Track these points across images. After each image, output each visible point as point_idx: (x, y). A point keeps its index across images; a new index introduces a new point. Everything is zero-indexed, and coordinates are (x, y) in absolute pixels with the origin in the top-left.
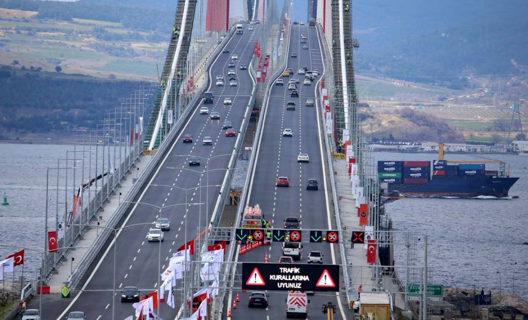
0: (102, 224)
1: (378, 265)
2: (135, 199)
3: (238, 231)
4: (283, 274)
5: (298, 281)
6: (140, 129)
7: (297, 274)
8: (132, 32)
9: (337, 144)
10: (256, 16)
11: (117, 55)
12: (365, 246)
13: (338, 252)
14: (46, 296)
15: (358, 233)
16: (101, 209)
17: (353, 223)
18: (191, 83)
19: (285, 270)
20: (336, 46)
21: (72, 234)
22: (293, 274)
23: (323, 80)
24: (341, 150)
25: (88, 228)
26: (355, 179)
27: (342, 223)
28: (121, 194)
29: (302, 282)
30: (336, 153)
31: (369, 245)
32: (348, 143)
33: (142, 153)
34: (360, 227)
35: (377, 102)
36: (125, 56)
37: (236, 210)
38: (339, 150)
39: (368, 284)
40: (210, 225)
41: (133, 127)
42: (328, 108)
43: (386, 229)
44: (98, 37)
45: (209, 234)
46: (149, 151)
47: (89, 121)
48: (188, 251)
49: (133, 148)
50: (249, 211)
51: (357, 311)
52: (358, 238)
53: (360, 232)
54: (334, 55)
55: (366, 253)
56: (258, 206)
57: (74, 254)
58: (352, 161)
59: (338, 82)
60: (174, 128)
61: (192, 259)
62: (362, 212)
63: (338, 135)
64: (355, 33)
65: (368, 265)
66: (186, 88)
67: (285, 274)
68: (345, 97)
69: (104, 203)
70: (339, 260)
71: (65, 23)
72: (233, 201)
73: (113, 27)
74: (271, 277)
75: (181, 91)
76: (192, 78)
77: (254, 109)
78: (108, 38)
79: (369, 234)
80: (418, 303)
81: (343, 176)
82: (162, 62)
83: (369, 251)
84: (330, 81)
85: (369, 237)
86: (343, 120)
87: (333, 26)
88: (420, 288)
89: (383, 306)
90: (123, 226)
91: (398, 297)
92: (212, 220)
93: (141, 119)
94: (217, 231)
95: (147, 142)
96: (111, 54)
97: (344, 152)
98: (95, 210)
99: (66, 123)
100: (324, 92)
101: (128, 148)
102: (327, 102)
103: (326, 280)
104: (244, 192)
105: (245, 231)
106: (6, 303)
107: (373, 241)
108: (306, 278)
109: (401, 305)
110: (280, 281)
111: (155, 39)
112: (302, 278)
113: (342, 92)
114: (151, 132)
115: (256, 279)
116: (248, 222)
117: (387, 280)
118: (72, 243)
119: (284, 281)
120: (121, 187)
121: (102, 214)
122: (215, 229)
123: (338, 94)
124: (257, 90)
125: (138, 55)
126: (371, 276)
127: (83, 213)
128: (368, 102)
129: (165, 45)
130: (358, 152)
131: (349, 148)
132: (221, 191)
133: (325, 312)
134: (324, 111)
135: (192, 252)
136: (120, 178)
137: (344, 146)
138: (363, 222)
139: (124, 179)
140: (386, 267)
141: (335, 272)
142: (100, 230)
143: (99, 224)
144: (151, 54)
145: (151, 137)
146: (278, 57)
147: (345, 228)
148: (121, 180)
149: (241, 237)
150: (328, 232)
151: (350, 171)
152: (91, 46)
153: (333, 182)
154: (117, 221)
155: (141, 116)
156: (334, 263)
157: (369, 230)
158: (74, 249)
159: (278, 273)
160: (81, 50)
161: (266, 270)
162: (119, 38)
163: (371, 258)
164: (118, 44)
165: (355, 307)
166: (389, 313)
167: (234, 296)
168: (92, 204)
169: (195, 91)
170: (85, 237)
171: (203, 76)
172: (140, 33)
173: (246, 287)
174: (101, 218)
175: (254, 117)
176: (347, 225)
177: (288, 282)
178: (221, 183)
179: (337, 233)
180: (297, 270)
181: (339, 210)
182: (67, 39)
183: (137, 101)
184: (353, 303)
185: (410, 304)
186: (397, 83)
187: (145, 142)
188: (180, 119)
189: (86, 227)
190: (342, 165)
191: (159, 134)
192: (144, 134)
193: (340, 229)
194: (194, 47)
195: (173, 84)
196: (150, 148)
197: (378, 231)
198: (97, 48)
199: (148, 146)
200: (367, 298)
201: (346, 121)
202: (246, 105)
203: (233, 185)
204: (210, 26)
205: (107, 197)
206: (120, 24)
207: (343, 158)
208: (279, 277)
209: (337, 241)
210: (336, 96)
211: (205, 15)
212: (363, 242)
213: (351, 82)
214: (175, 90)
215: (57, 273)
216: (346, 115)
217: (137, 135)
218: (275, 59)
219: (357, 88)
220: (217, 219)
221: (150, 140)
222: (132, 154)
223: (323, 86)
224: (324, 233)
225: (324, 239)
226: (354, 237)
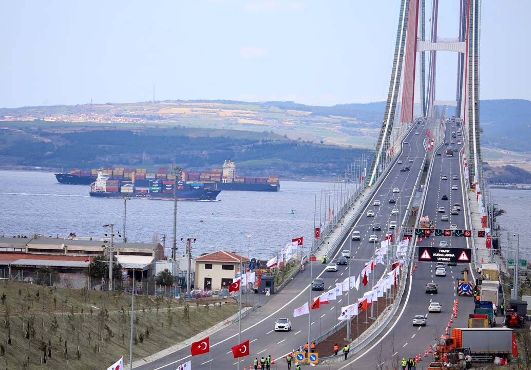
0: (344, 225)
1: (492, 249)
2: (362, 212)
3: (417, 230)
4: (440, 253)
5: (448, 257)
6: (364, 174)
7: (448, 253)
8: (361, 123)
9: (471, 184)
10: (428, 115)
11: (353, 135)
12: (485, 239)
13: (470, 242)
14: (315, 262)
15: (481, 232)
16: (343, 217)
17: (479, 226)
18: (392, 150)
19: (442, 251)
20: (471, 132)
21: (328, 229)
22: (446, 253)
23: (464, 149)
24: (473, 187)
25: (336, 227)
26: (480, 203)
27: (473, 227)
28: (354, 209)
29: (451, 257)
30: (470, 189)
31: (487, 239)
32: (477, 183)
33: (365, 187)
34: (483, 229)
35: (493, 162)
36: (357, 135)
37: (416, 218)
38: (472, 187)
39: (486, 259)
40: (402, 226)
41: (361, 173)
42: (466, 164)
43: (496, 230)
44: (343, 126)
45: (401, 231)
47: (338, 170)
48: (390, 240)
49: (361, 185)
50: (422, 219)
51: (480, 273)
52: (482, 234)
53: (483, 232)
54: (470, 136)
55: (485, 242)
56: (427, 216)
57: (328, 240)
58: (479, 193)
59: (471, 151)
60: (383, 174)
61: (392, 244)
62: (484, 220)
63: (471, 179)
64: (481, 124)
65: (487, 249)
66: (389, 153)
67: (442, 253)
68: (475, 159)
69: (345, 214)
70: (471, 245)
71: (326, 118)
72: (414, 214)
73: (351, 120)
74: (434, 255)
75: (387, 155)
76: (393, 147)
77: (426, 165)
78: (348, 126)
79: (487, 232)
80: (513, 269)
81: (474, 201)
82: (377, 139)
83: (487, 242)
84: (467, 150)
85: (487, 234)
86: (474, 171)
87: (469, 121)
88: (514, 262)
89: (494, 271)
90: (355, 226)
91: (503, 266)
92: (403, 224)
93: (365, 169)
94: (405, 230)
95: (368, 181)
96: (350, 134)
97: (474, 188)
98: (340, 217)
99: (325, 171)
100: (464, 156)
101: (358, 185)
102: (465, 162)
103: (463, 257)
104: (420, 208)
105: (420, 230)
106: (294, 265)
107: (489, 236)
108: (453, 255)
109: (504, 271)
110: (439, 257)
111: (374, 127)
112: (450, 255)
113: (473, 156)
114: (370, 176)
115: (426, 255)
116: (422, 225)
117: (497, 257)
118: (328, 235)
119: (441, 257)
120: (354, 205)
121: (344, 219)
123: (472, 158)
124: (427, 154)
125: (364, 135)
126: (488, 255)
127: (334, 218)
128: (488, 161)
129: (379, 130)
130: (482, 189)
131: (477, 186)
132: (408, 208)
133: (463, 274)
134: (464, 166)
135: (392, 241)
136: (353, 200)
137: (474, 185)
138: (484, 226)
139: (356, 201)
140: (496, 250)
141: (469, 252)
142: (343, 228)
143: (342, 224)
144: (371, 135)
145: (370, 179)
146: (439, 137)
147: (474, 229)
149: (418, 233)
150: (465, 231)
151: (477, 199)
152: (339, 130)
153: (468, 204)
154: (352, 223)
156: (468, 248)
157: (487, 230)
158: (329, 238)
159: (438, 252)
160: (334, 132)
161: (432, 251)
162: (354, 126)
163: (488, 245)
164: (354, 129)
165: (479, 271)
166: (497, 275)
167: (414, 264)
168: (339, 214)
169: (395, 155)
170: (335, 232)
171: (399, 147)
172: (366, 124)
173: (421, 259)
174: (343, 221)
175: (426, 169)
176: (475, 227)
177: (443, 257)
178: (408, 204)
179: (470, 231)
180: (448, 251)
181: (471, 219)
182: (327, 126)
183: (363, 159)
184: (478, 269)
185: (509, 270)
186: (503, 152)
188: (386, 169)
189: (335, 226)
190: (473, 195)
191: (374, 177)
192: (367, 177)
193: (471, 229)
194: (394, 131)
195: (383, 150)
196: (370, 185)
197: (492, 231)
198: (342, 131)
200: (486, 267)
201: (476, 171)
202: (422, 162)
203: (415, 205)
204: (403, 120)
205: (347, 210)
206: (355, 119)
207: (474, 191)
208: (438, 255)
209: (470, 236)
210: (470, 158)
211: (400, 114)
212: (484, 237)
213: (478, 151)
214: (383, 155)
215: (320, 250)
216: (476, 169)
217: (363, 177)
218: (438, 138)
219: (482, 154)
220: (405, 223)
222: (360, 187)
223: (463, 153)
224: (463, 232)
225: (463, 235)
226: (479, 234)
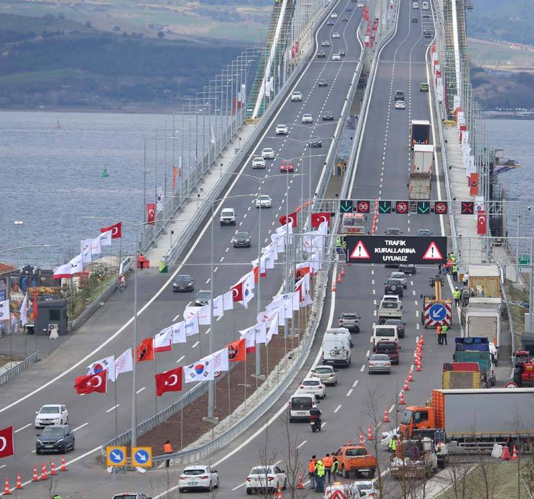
0: (204, 196)
1: (488, 236)
2: (238, 170)
3: (343, 203)
4: (389, 246)
5: (404, 254)
6: (241, 97)
7: (403, 247)
9: (449, 110)
11: (222, 20)
12: (475, 217)
13: (447, 223)
15: (468, 203)
16: (202, 181)
17: (464, 193)
18: (296, 49)
19: (391, 242)
21: (172, 206)
23: (435, 44)
24: (452, 117)
25: (188, 201)
26: (466, 147)
27: (452, 194)
28: (222, 165)
29: (408, 255)
30: (447, 120)
31: (479, 216)
32: (460, 110)
33: (245, 123)
34: (471, 197)
36: (230, 21)
37: (343, 181)
38: (450, 118)
39: (478, 256)
40: (315, 197)
41: (235, 95)
42: (438, 73)
43: (499, 199)
44: (201, 2)
45: (313, 206)
46: (252, 121)
47: (192, 90)
49: (235, 118)
51: (466, 283)
52: (468, 208)
53: (470, 203)
54: (446, 18)
55: (476, 224)
57: (173, 228)
58: (463, 129)
59: (449, 46)
62: (473, 181)
63: (449, 101)
65: (478, 236)
66: (290, 53)
67: (391, 246)
69: (205, 174)
70: (449, 231)
74: (376, 250)
75: (285, 57)
76: (297, 43)
77: (361, 75)
78: (212, 2)
79: (479, 204)
81: (453, 145)
83: (479, 222)
85: (479, 207)
89: (492, 278)
90: (225, 197)
92: (317, 192)
93: (244, 86)
94: (321, 203)
95: (250, 110)
96: (215, 19)
97: (455, 119)
98: (196, 181)
99: (169, 91)
100: (435, 56)
101: (230, 117)
102: (437, 67)
103: (432, 253)
104: (351, 161)
106: (105, 276)
107: (483, 212)
108: (412, 251)
110: (386, 254)
112: (407, 251)
114: (255, 100)
115: (360, 252)
118: (172, 216)
119: (390, 254)
120: (222, 158)
121: (203, 186)
122: (320, 201)
123: (449, 60)
124: (364, 55)
125: (243, 20)
126: (481, 249)
127: (183, 185)
130: (469, 119)
131: (460, 115)
132: (327, 161)
133: (433, 285)
134: (435, 76)
136: (221, 148)
137: (455, 113)
138: (474, 191)
139: (225, 149)
142: (200, 203)
143: (199, 196)
144: (257, 19)
145: (254, 106)
147: (454, 199)
148: (223, 150)
149: (346, 208)
150: (437, 203)
151: (461, 140)
153: (443, 150)
154: (219, 192)
155: (244, 83)
156: (443, 235)
157: (479, 200)
158: (173, 222)
160: (184, 15)
164: (223, 8)
165: (464, 279)
166: (498, 286)
168: (192, 176)
169: (301, 57)
170: (185, 210)
171: (309, 41)
174: (202, 189)
175: (361, 84)
176: (457, 195)
177: (394, 254)
178: (326, 152)
179: (446, 204)
180: (402, 243)
181: (449, 179)
183: (239, 68)
186: (513, 46)
187: (248, 110)
188: (284, 86)
189: (187, 199)
190: (454, 132)
191: (262, 103)
192: (247, 102)
193: (449, 200)
194: (299, 11)
195: (277, 48)
196: (253, 118)
197: (489, 201)
198: (200, 13)
199: (252, 115)
201: (458, 86)
202: (355, 71)
205: (209, 168)
207: (453, 125)
208: (384, 250)
209: (445, 212)
210: (447, 61)
212: (472, 213)
213: (463, 46)
214: (279, 58)
215: (156, 247)
217: (239, 103)
218: (384, 22)
220: (322, 191)
221: (253, 109)
222: (234, 123)
223: (434, 51)
224: (432, 205)
225: (432, 211)
226: (463, 208)
